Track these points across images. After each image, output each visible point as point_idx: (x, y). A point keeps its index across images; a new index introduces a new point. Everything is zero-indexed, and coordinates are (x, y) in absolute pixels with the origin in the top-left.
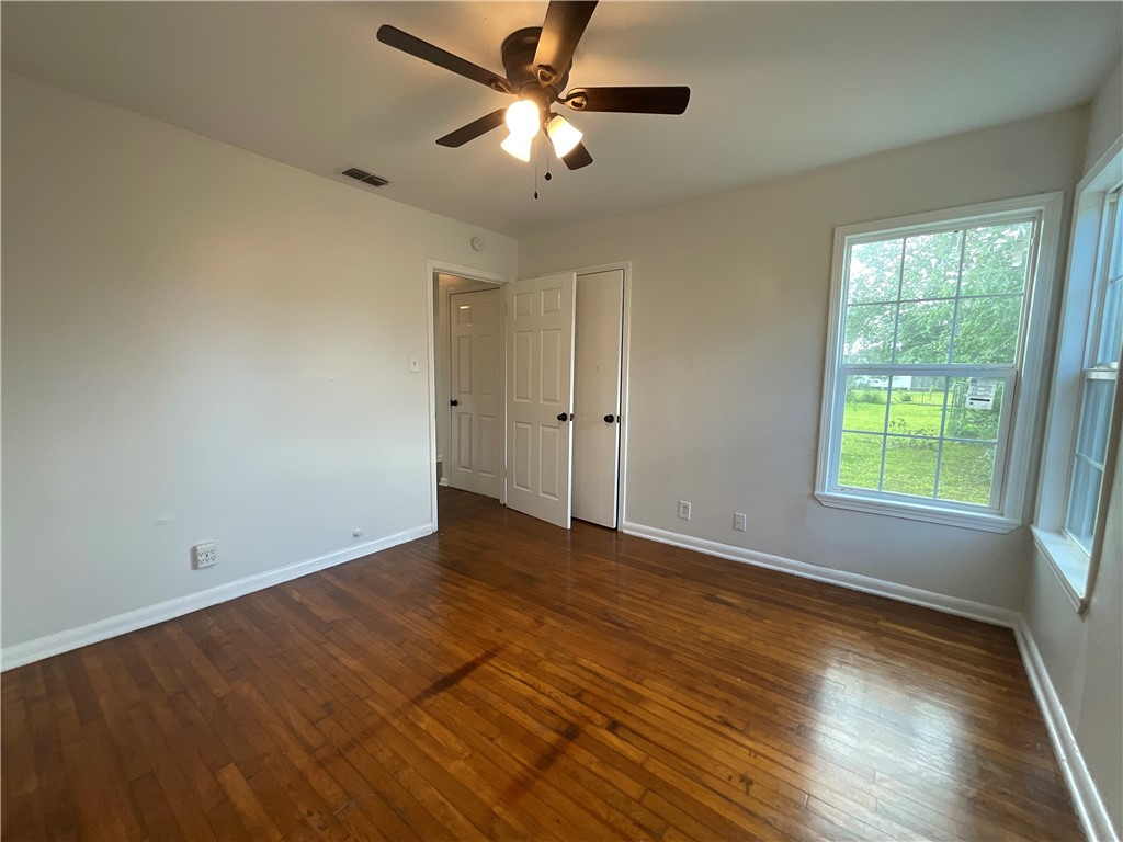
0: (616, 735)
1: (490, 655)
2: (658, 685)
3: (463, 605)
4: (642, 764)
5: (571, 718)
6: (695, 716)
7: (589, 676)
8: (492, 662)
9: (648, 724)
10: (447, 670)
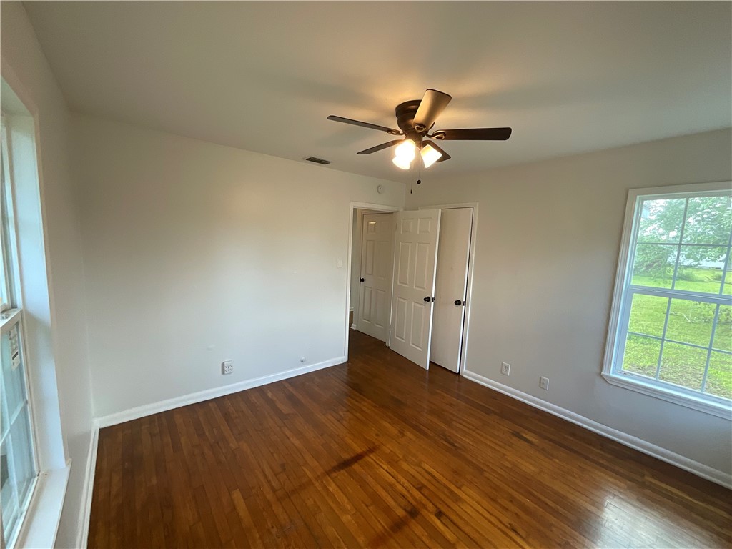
0: (440, 520)
1: (371, 451)
2: (471, 492)
3: (358, 415)
4: (454, 544)
5: (414, 503)
6: (493, 519)
7: (428, 477)
8: (371, 456)
9: (461, 518)
10: (346, 456)
